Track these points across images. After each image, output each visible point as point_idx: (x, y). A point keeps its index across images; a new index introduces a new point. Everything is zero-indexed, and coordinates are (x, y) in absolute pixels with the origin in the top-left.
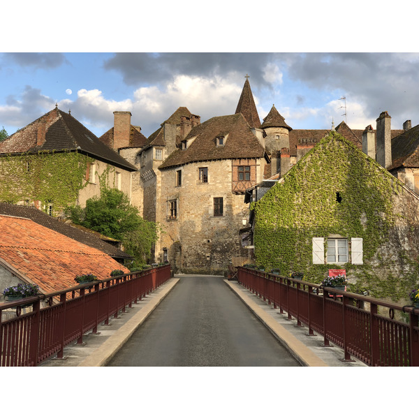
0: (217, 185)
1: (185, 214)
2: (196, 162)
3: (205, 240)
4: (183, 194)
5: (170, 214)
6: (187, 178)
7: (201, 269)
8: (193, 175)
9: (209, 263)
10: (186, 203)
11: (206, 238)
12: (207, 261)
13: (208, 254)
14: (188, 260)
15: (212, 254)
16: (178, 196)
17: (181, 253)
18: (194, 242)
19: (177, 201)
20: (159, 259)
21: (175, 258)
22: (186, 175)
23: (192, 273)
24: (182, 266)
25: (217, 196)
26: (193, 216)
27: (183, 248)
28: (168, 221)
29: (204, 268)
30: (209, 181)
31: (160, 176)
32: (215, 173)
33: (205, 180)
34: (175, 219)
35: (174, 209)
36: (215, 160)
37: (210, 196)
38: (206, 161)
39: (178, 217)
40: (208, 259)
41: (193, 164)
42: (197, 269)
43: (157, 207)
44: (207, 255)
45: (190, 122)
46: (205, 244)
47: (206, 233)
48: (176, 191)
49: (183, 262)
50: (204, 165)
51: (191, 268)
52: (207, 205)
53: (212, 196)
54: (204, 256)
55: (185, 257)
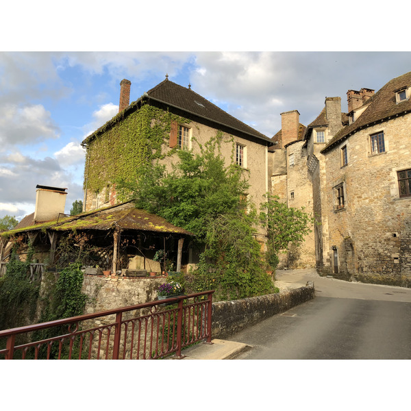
0: (402, 152)
1: (356, 200)
2: (365, 127)
3: (388, 234)
4: (350, 175)
5: (337, 204)
6: (354, 153)
7: (385, 276)
8: (362, 147)
9: (398, 268)
10: (355, 184)
11: (389, 231)
12: (395, 265)
13: (397, 255)
14: (365, 262)
15: (402, 254)
16: (344, 178)
17: (353, 253)
18: (371, 237)
19: (344, 185)
20: (328, 260)
21: (346, 259)
22: (353, 148)
23: (372, 282)
24: (356, 271)
25: (402, 168)
26: (367, 201)
27: (355, 246)
28: (336, 212)
29: (391, 276)
30: (387, 148)
31: (323, 161)
32: (395, 135)
33: (382, 149)
34: (343, 209)
35: (341, 197)
36: (394, 117)
37: (391, 170)
38: (379, 122)
39: (346, 205)
40: (396, 261)
41: (362, 132)
42: (380, 277)
43: (322, 198)
44: (394, 256)
45: (360, 96)
46: (389, 240)
47: (390, 224)
48: (342, 172)
49: (357, 266)
50: (377, 129)
51: (370, 274)
52: (386, 183)
53: (395, 170)
54: (390, 257)
55: (360, 259)
